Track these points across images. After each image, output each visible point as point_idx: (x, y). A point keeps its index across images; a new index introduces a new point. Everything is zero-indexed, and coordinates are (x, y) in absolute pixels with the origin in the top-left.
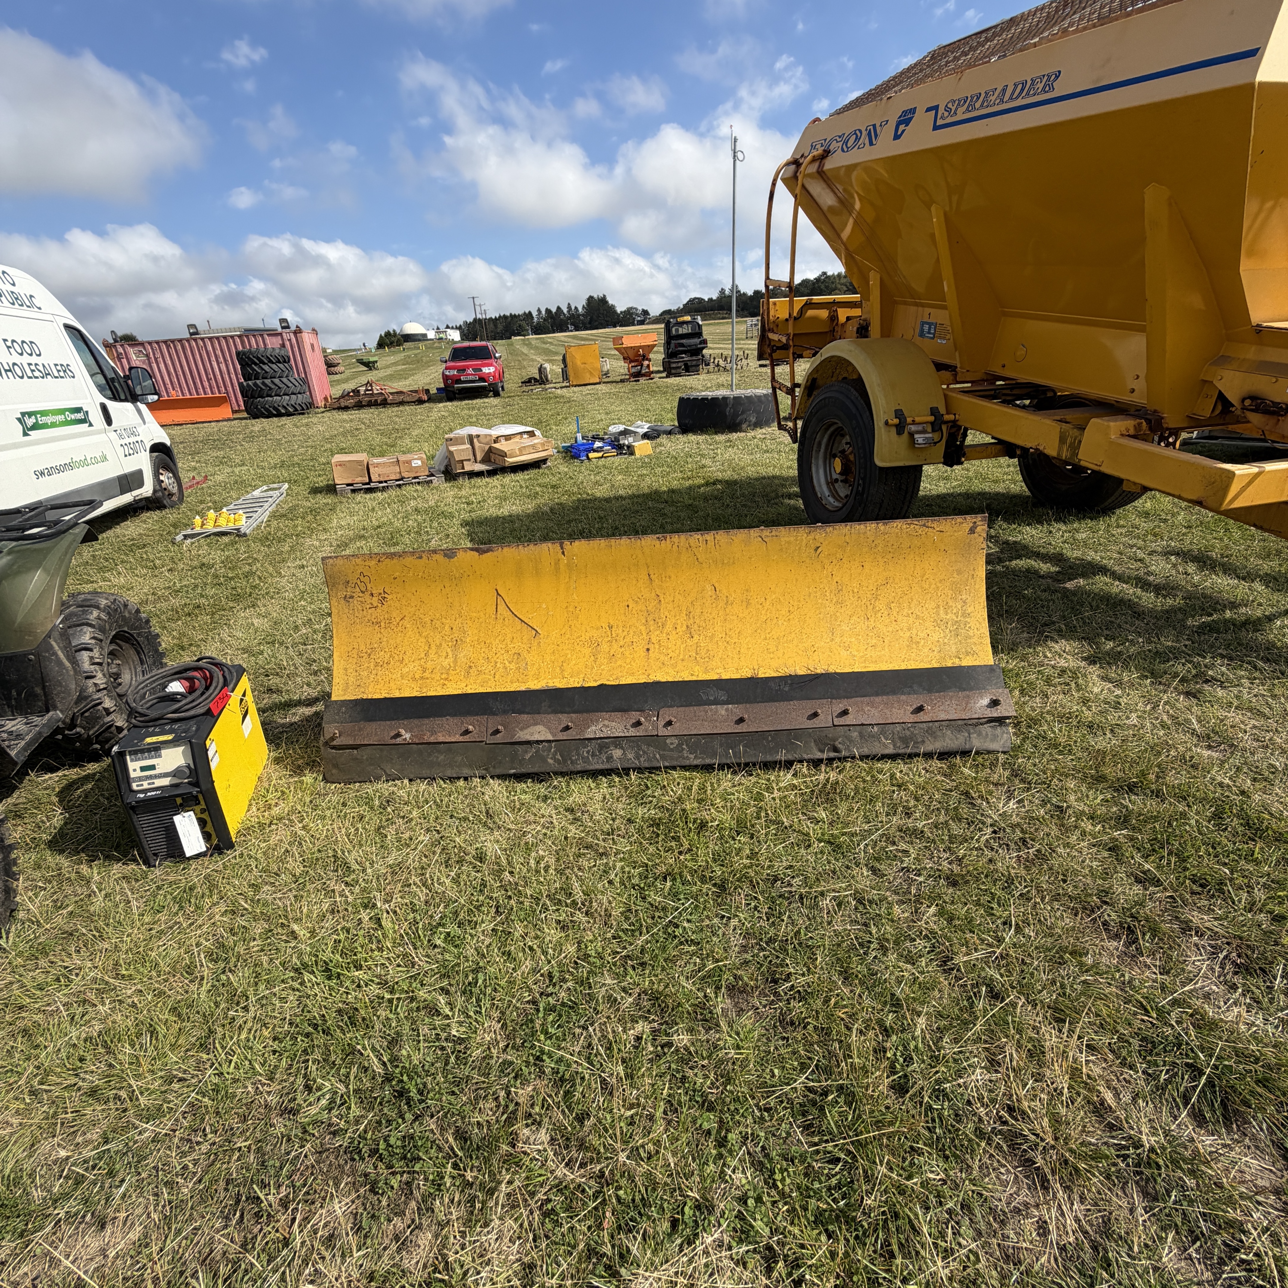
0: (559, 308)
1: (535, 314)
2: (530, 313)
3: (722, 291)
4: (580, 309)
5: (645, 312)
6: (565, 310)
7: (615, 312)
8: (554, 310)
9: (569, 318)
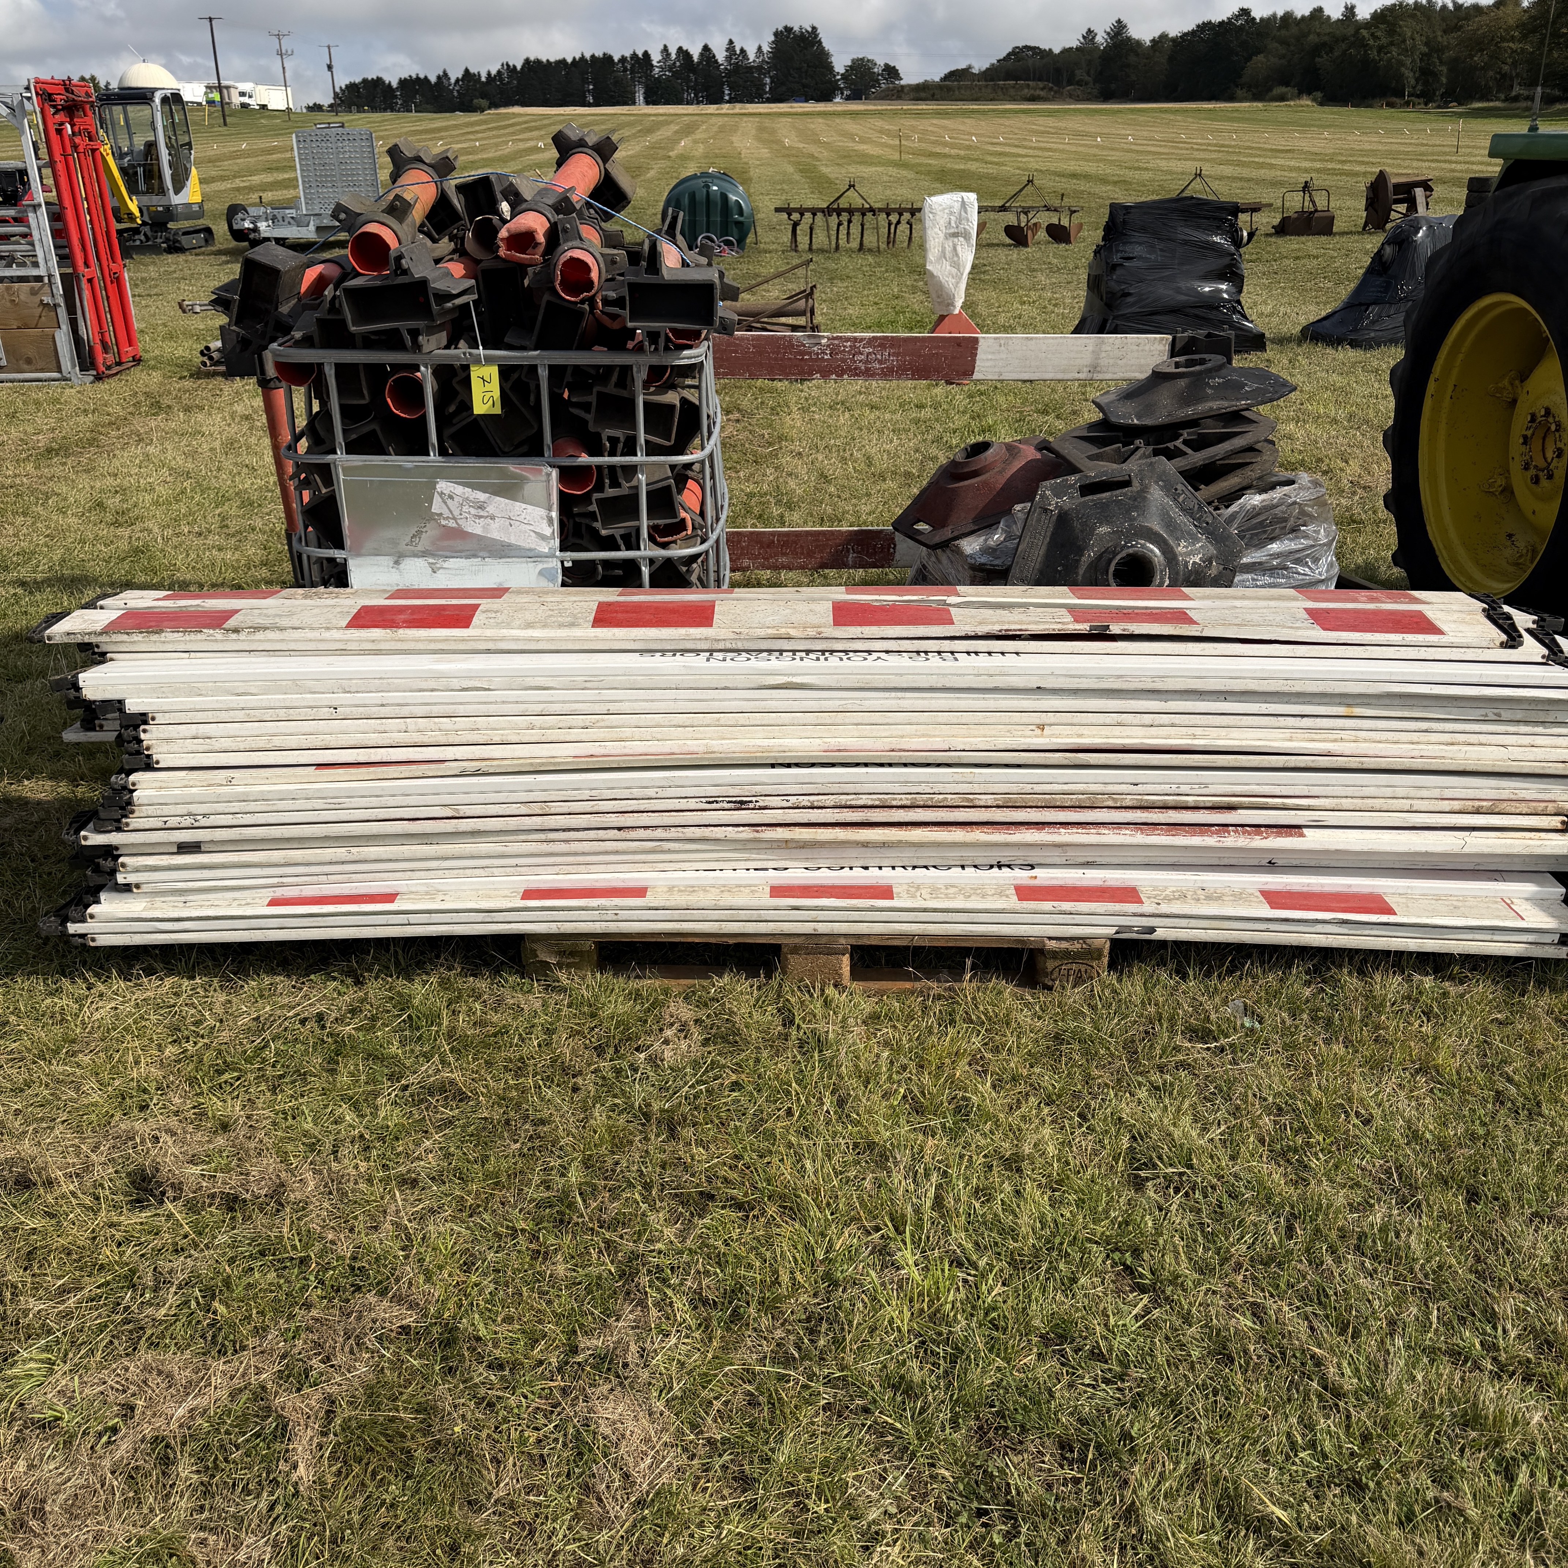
0: (706, 48)
1: (656, 57)
2: (646, 54)
3: (1090, 34)
4: (752, 56)
5: (891, 72)
6: (721, 56)
7: (830, 68)
8: (695, 52)
9: (729, 73)
